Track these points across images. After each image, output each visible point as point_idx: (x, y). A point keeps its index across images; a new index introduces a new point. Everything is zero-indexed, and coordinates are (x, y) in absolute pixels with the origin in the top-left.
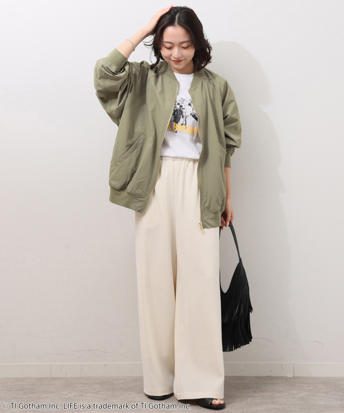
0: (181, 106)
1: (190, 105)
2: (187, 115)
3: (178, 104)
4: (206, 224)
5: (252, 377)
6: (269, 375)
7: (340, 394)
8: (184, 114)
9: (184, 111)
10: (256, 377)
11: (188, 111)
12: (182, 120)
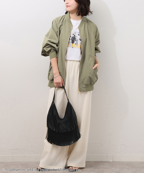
0: (75, 36)
1: (79, 35)
2: (78, 39)
3: (73, 34)
4: (81, 89)
5: (93, 162)
6: (101, 161)
7: (134, 169)
8: (76, 39)
9: (76, 38)
10: (95, 162)
11: (78, 37)
12: (75, 42)
